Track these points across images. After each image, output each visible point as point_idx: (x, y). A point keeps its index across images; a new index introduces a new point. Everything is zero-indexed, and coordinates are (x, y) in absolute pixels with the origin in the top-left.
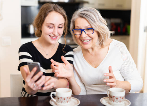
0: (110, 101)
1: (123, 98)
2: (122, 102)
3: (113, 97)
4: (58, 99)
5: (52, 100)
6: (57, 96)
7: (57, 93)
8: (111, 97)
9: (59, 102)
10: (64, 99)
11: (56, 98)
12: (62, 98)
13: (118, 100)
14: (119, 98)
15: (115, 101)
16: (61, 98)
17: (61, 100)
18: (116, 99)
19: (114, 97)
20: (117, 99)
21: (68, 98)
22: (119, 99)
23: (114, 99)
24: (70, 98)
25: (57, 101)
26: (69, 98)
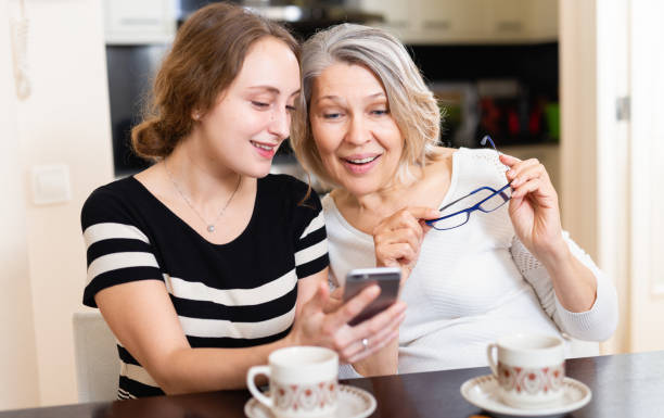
0: (502, 392)
1: (556, 374)
2: (556, 390)
3: (515, 373)
4: (282, 392)
5: (257, 402)
6: (275, 384)
7: (276, 369)
8: (507, 374)
9: (286, 408)
10: (308, 393)
11: (273, 390)
12: (298, 391)
13: (538, 381)
14: (542, 374)
15: (525, 389)
16: (294, 388)
17: (295, 398)
18: (526, 380)
19: (518, 370)
20: (532, 377)
21: (321, 385)
22: (541, 379)
23: (518, 380)
24: (331, 388)
25: (277, 403)
26: (326, 389)
